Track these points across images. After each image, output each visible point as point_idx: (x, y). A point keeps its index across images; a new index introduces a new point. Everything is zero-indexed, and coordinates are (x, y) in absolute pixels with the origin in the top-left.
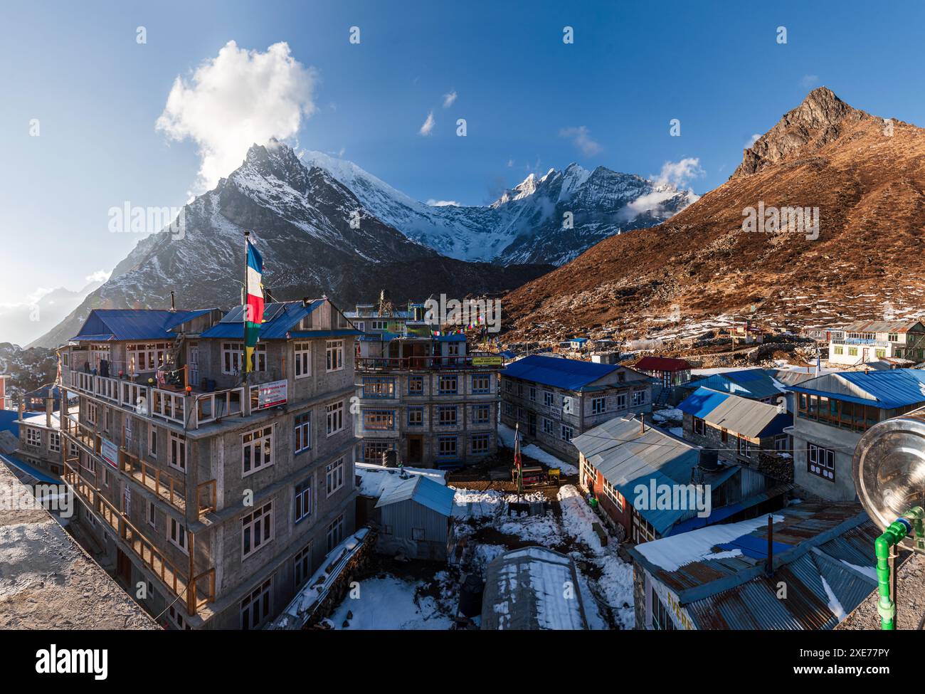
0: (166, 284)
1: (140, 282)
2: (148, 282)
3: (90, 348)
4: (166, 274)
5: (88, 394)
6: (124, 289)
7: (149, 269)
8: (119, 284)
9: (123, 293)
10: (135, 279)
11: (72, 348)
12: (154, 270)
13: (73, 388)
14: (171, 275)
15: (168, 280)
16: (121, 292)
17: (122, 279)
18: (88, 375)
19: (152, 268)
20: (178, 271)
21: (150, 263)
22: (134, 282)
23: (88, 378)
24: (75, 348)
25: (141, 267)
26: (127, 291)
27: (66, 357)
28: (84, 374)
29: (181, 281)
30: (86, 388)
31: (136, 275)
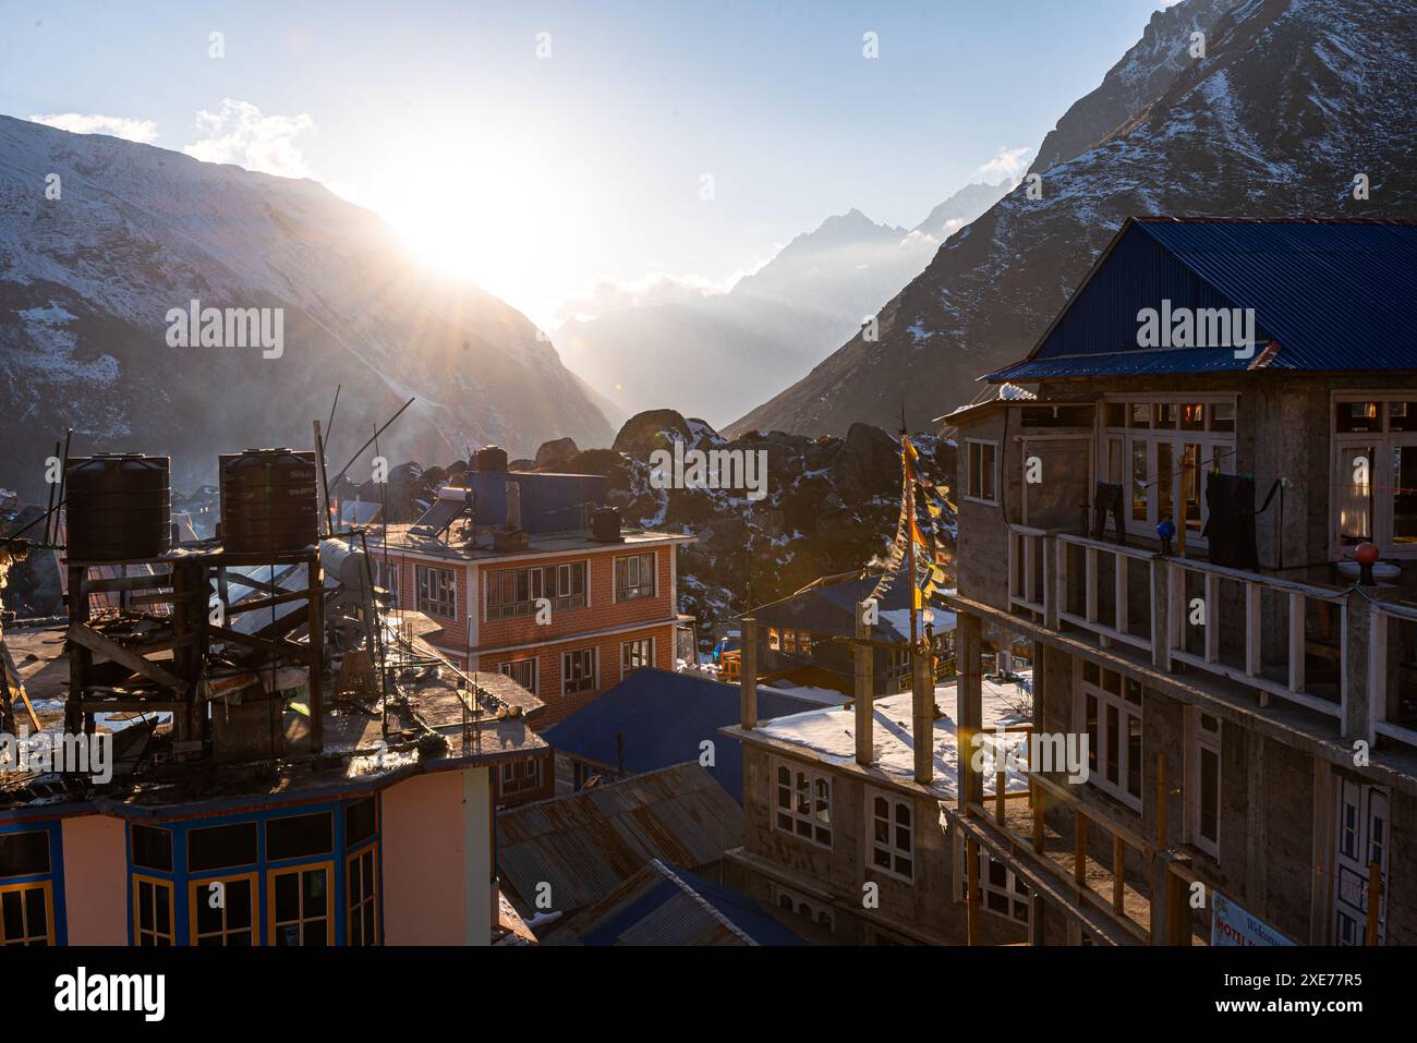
0: (1262, 186)
1: (1152, 185)
2: (1186, 181)
3: (1101, 415)
4: (1264, 142)
5: (1115, 646)
6: (1084, 215)
7: (1190, 127)
8: (1064, 194)
9: (1082, 231)
10: (1128, 170)
11: (1015, 416)
12: (1211, 130)
13: (1019, 611)
14: (1285, 148)
15: (1272, 168)
16: (1074, 223)
17: (1081, 170)
18: (1121, 555)
19: (1201, 122)
20: (1316, 126)
21: (1198, 102)
22: (1123, 185)
23: (1120, 568)
24: (1033, 416)
25: (1160, 116)
26: (1095, 223)
27: (984, 456)
28: (1092, 546)
29: (1328, 169)
30: (1106, 615)
31: (1137, 154)
